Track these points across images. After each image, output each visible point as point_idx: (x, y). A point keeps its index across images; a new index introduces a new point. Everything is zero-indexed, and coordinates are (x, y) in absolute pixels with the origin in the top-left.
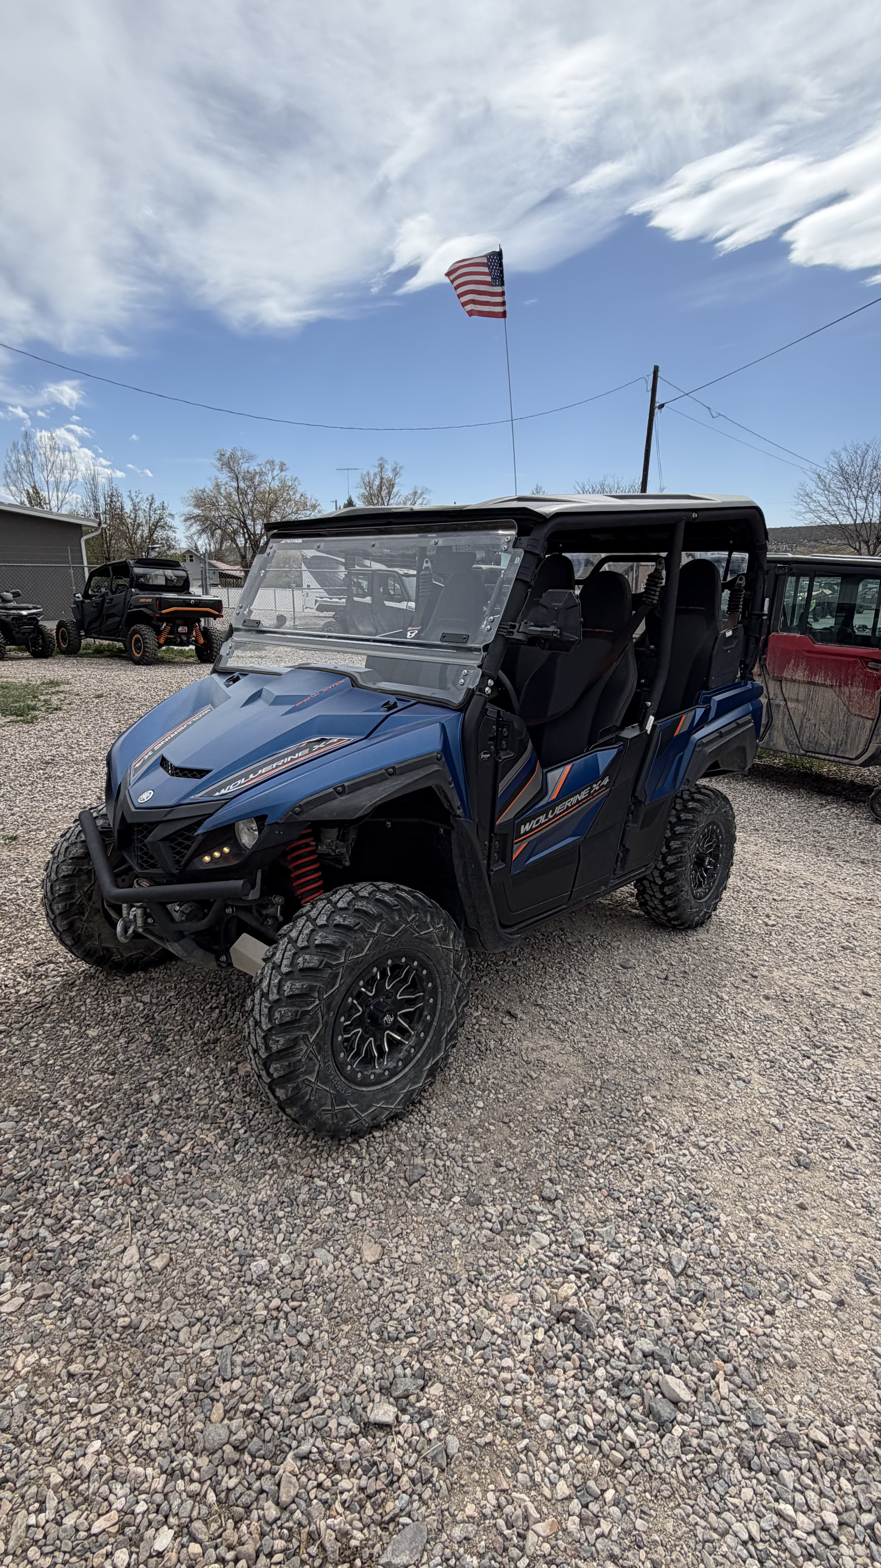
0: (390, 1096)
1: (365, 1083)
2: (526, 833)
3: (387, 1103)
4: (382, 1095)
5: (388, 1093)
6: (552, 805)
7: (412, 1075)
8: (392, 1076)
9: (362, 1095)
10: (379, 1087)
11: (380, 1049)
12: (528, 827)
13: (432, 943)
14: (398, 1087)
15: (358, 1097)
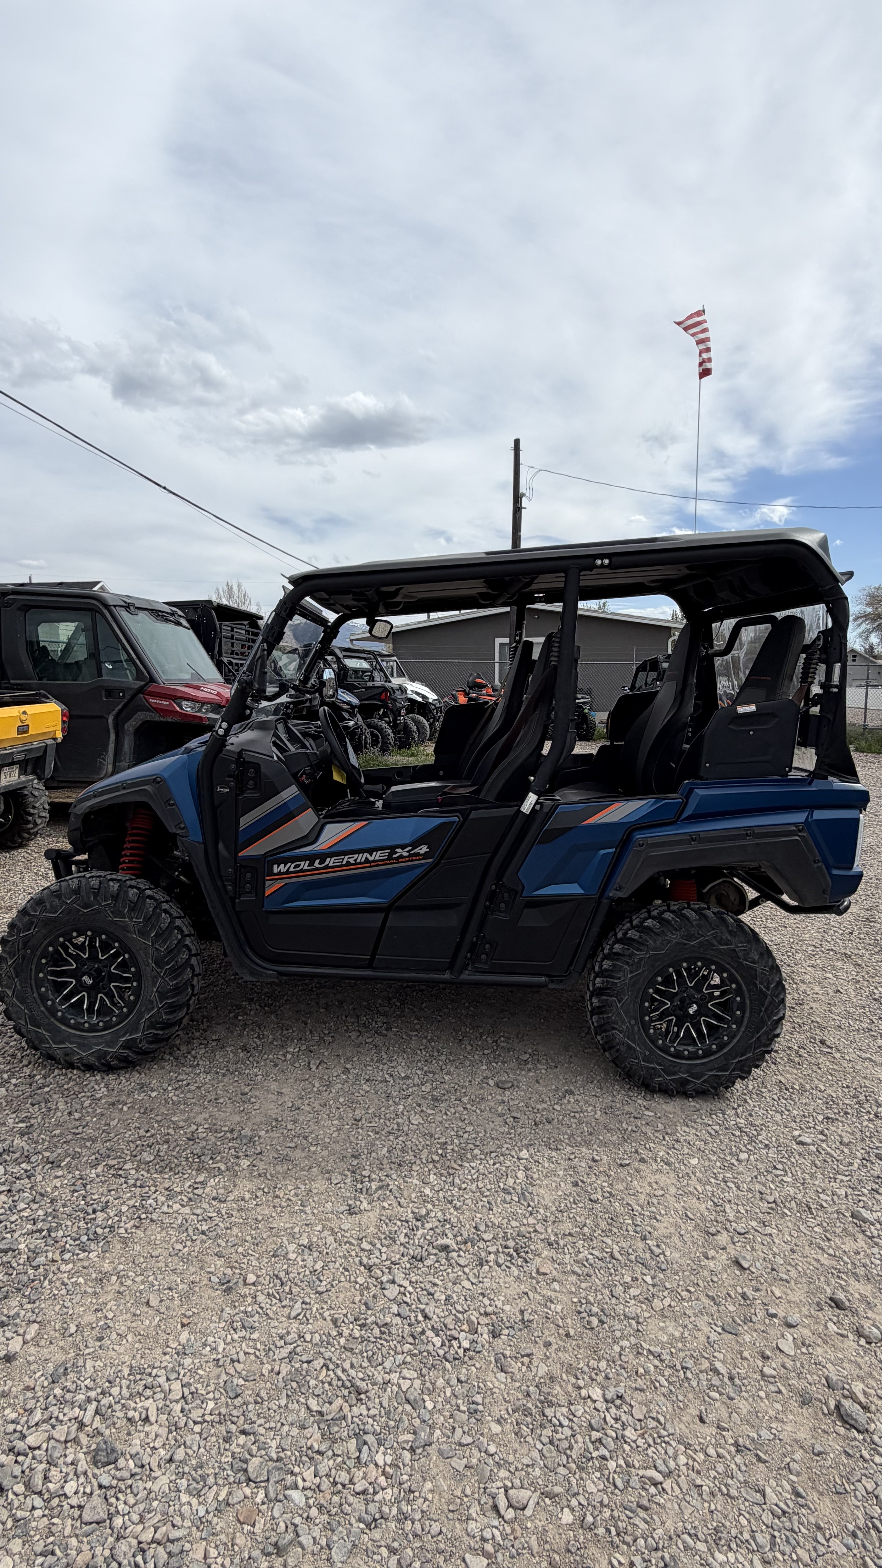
0: (84, 1045)
1: (64, 1021)
2: (280, 873)
3: (79, 1048)
4: (77, 1040)
5: (82, 1041)
6: (323, 856)
7: (108, 1038)
8: (90, 1030)
9: (59, 1031)
10: (78, 1033)
11: (91, 1005)
12: (282, 868)
13: (128, 932)
14: (93, 1041)
15: (54, 1031)
